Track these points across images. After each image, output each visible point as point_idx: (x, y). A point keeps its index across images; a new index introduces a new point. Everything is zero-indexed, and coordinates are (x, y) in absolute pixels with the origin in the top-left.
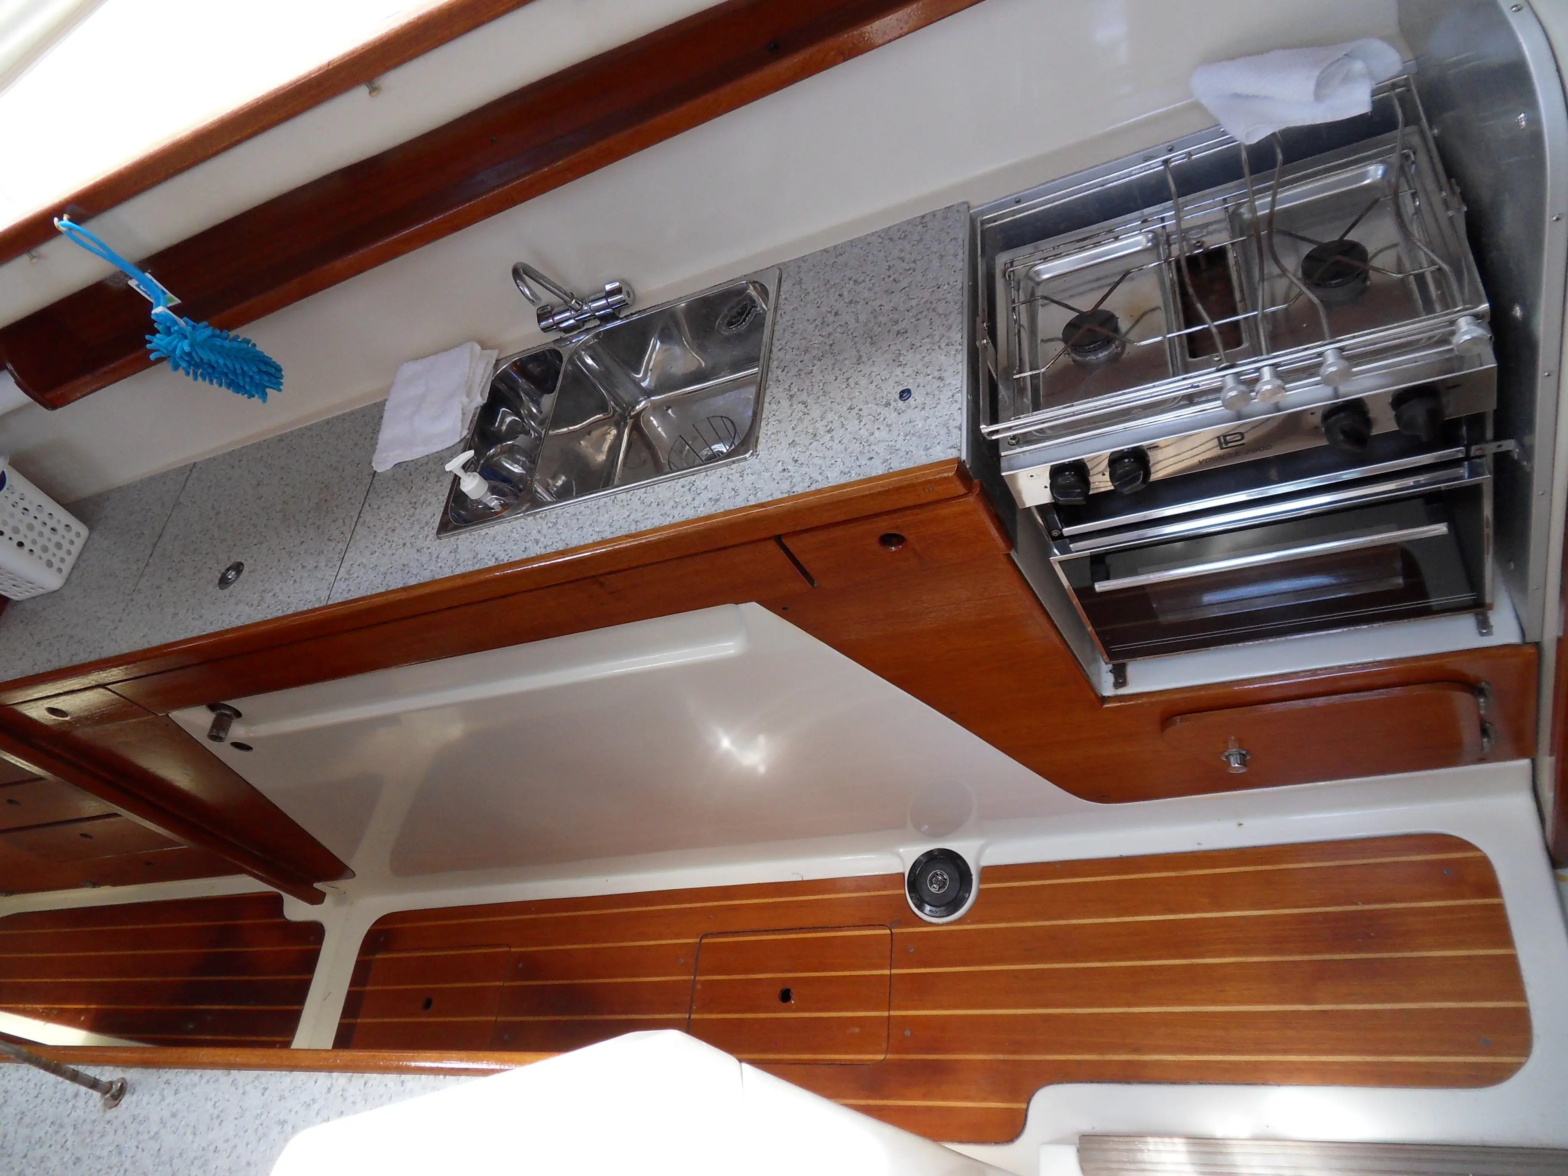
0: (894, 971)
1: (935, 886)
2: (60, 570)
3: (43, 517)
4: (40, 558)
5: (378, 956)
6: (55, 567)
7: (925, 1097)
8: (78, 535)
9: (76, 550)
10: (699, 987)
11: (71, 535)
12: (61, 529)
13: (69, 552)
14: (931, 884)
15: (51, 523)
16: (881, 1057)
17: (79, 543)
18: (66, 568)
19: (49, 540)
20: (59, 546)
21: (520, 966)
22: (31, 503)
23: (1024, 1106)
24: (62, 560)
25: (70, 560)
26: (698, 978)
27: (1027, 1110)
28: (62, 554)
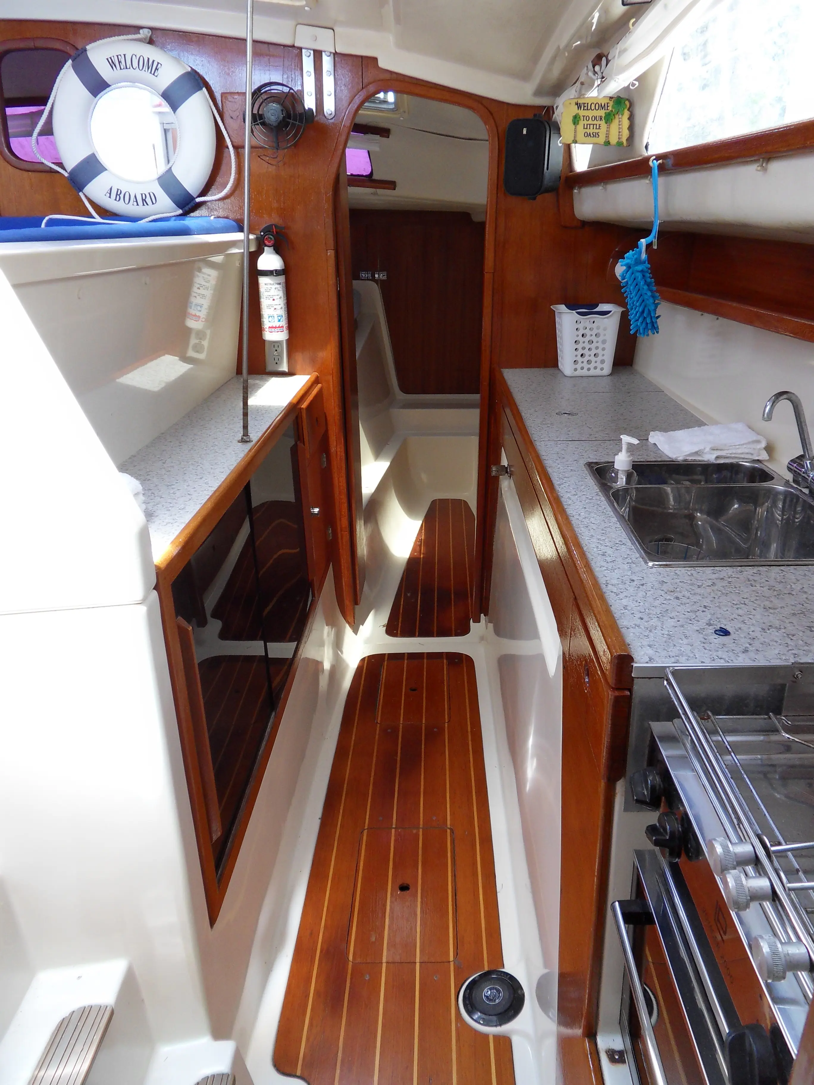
0: (418, 965)
1: (489, 993)
2: (576, 370)
3: (601, 346)
4: (576, 356)
5: (445, 661)
6: (577, 366)
7: (317, 992)
8: (602, 369)
9: (592, 372)
10: (414, 831)
11: (599, 366)
12: (600, 358)
13: (589, 369)
14: (491, 989)
15: (599, 351)
16: (351, 958)
17: (598, 372)
18: (579, 373)
19: (590, 356)
20: (589, 362)
21: (435, 730)
22: (605, 335)
23: (299, 1073)
24: (582, 368)
25: (585, 372)
26: (421, 830)
27: (294, 1076)
28: (586, 366)
